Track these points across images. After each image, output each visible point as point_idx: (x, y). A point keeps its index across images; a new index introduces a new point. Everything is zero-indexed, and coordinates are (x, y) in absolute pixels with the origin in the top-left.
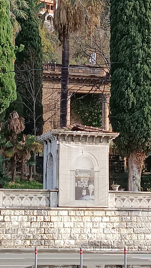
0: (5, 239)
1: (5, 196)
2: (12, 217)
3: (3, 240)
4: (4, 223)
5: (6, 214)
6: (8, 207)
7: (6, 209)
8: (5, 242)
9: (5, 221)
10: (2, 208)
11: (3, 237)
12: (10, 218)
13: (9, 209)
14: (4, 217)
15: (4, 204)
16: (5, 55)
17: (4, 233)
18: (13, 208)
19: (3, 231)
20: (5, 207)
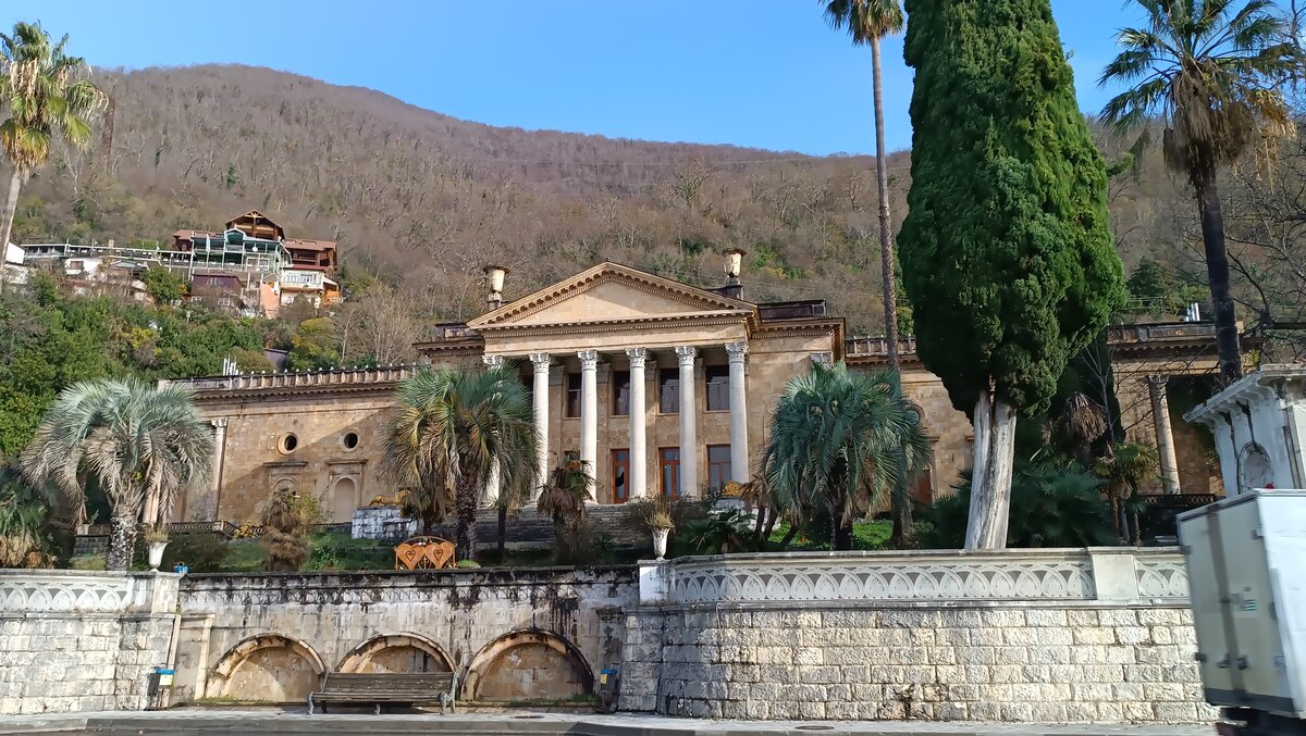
0: (1167, 697)
1: (1143, 568)
2: (1177, 631)
3: (1159, 702)
4: (1152, 650)
5: (1157, 621)
6: (1159, 602)
7: (1153, 607)
8: (1169, 707)
9: (1157, 642)
10: (1141, 603)
11: (1160, 692)
12: (1171, 633)
13: (1161, 607)
14: (1150, 630)
15: (1141, 590)
16: (1082, 182)
17: (1161, 678)
18: (1174, 603)
19: (1155, 674)
20: (1151, 601)
